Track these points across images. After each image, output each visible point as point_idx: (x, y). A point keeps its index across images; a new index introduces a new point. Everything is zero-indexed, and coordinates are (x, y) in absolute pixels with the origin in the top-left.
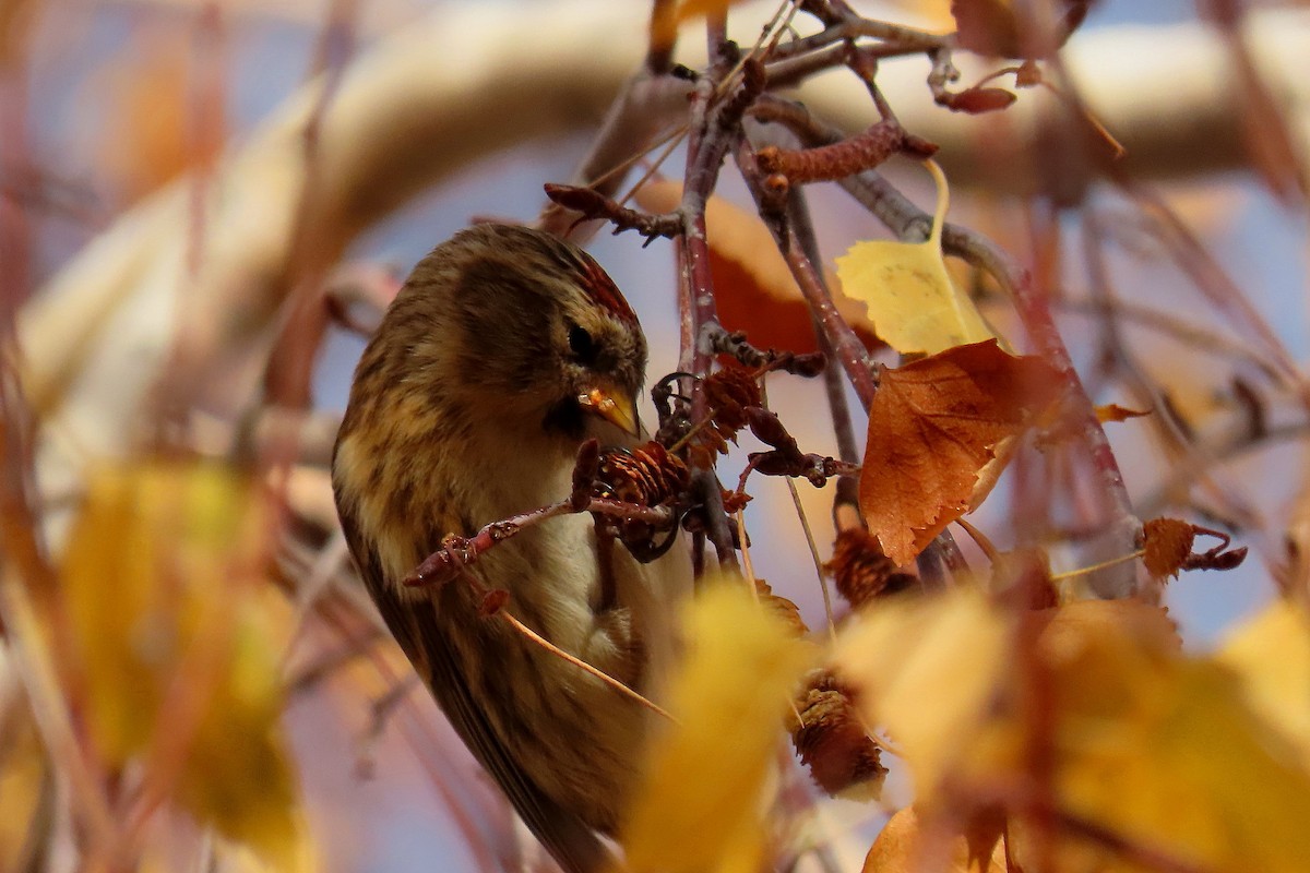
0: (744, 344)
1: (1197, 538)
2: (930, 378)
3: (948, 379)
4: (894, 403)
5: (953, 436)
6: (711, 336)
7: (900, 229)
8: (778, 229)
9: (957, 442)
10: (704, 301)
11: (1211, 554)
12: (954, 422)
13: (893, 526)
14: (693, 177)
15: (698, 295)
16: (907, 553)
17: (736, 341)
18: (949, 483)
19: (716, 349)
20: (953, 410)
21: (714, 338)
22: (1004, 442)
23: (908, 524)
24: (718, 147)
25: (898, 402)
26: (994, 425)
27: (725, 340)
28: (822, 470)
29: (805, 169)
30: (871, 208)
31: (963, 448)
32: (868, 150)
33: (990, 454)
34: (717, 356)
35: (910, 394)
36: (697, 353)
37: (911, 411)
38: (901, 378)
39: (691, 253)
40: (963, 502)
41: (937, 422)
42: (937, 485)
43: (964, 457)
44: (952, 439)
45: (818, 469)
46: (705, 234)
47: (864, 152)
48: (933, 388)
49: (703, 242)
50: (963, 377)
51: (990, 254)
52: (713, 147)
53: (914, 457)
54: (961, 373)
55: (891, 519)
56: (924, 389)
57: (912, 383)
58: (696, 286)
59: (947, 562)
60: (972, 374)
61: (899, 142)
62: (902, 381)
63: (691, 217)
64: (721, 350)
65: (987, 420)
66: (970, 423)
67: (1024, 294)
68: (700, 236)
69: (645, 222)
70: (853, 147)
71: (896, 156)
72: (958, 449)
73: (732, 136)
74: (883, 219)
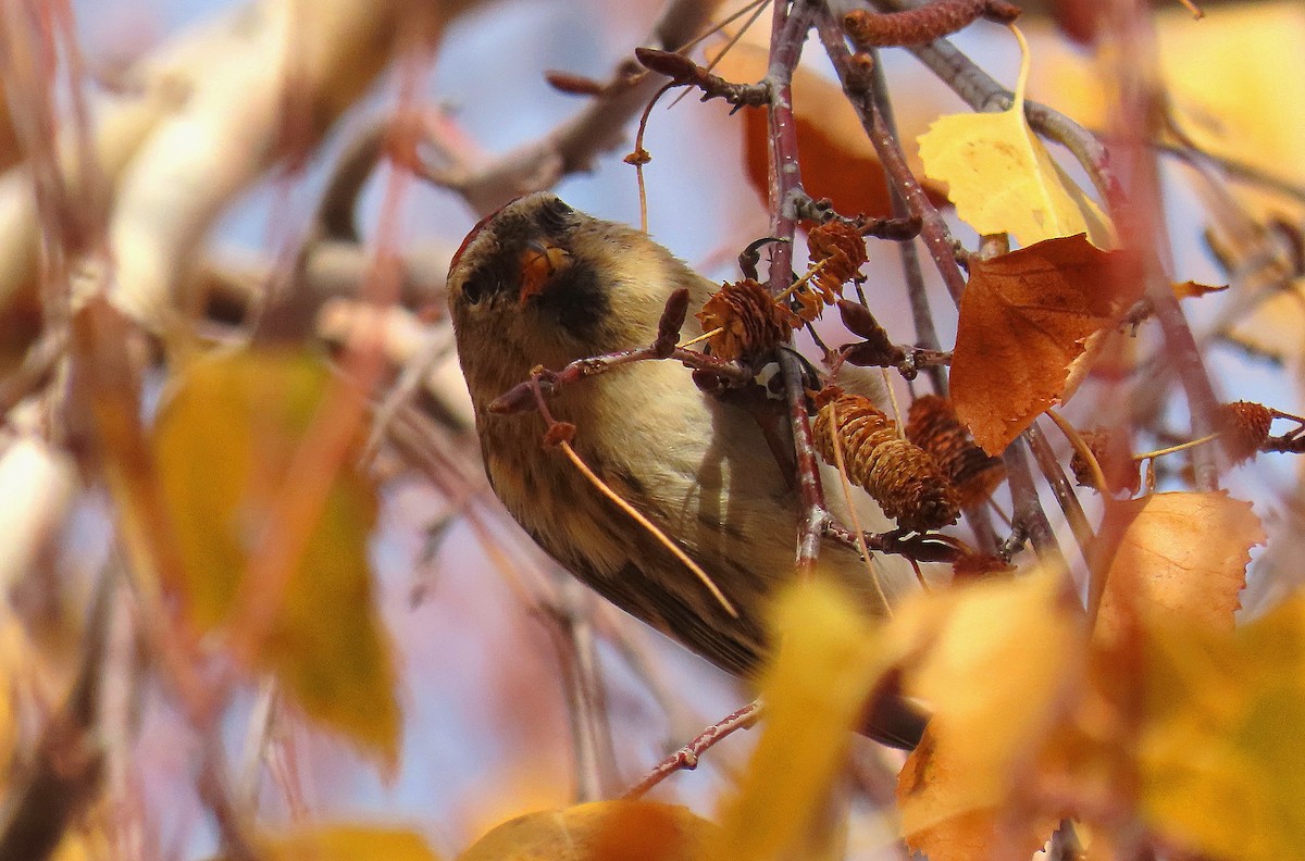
0: (830, 211)
1: (1274, 421)
2: (1020, 270)
3: (1038, 272)
4: (984, 295)
5: (1043, 328)
6: (795, 202)
7: (980, 105)
8: (862, 106)
9: (1047, 334)
10: (790, 168)
11: (1288, 437)
12: (1042, 314)
13: (984, 415)
14: (780, 49)
15: (784, 162)
16: (997, 443)
17: (822, 208)
18: (1039, 374)
19: (800, 214)
20: (1042, 302)
21: (799, 204)
22: (1094, 336)
23: (997, 414)
24: (803, 20)
25: (988, 294)
26: (1084, 318)
27: (810, 208)
28: (913, 363)
29: (891, 32)
30: (950, 81)
31: (1052, 339)
32: (952, 14)
33: (1080, 347)
34: (800, 222)
35: (999, 287)
36: (781, 218)
37: (1001, 302)
38: (991, 270)
39: (778, 123)
40: (1055, 396)
41: (1029, 313)
42: (1026, 376)
43: (1054, 349)
44: (1042, 331)
45: (909, 361)
46: (790, 104)
47: (948, 17)
48: (1022, 281)
49: (788, 112)
50: (1052, 270)
51: (1069, 131)
52: (799, 21)
53: (1003, 348)
54: (1049, 266)
55: (979, 409)
56: (1014, 281)
57: (1002, 275)
58: (781, 153)
59: (1030, 443)
60: (1061, 267)
61: (983, 7)
62: (991, 273)
63: (778, 88)
64: (805, 216)
65: (1075, 312)
66: (1060, 315)
67: (1103, 172)
68: (786, 105)
69: (733, 90)
70: (938, 11)
71: (978, 23)
72: (1047, 340)
73: (816, 10)
74: (962, 93)
